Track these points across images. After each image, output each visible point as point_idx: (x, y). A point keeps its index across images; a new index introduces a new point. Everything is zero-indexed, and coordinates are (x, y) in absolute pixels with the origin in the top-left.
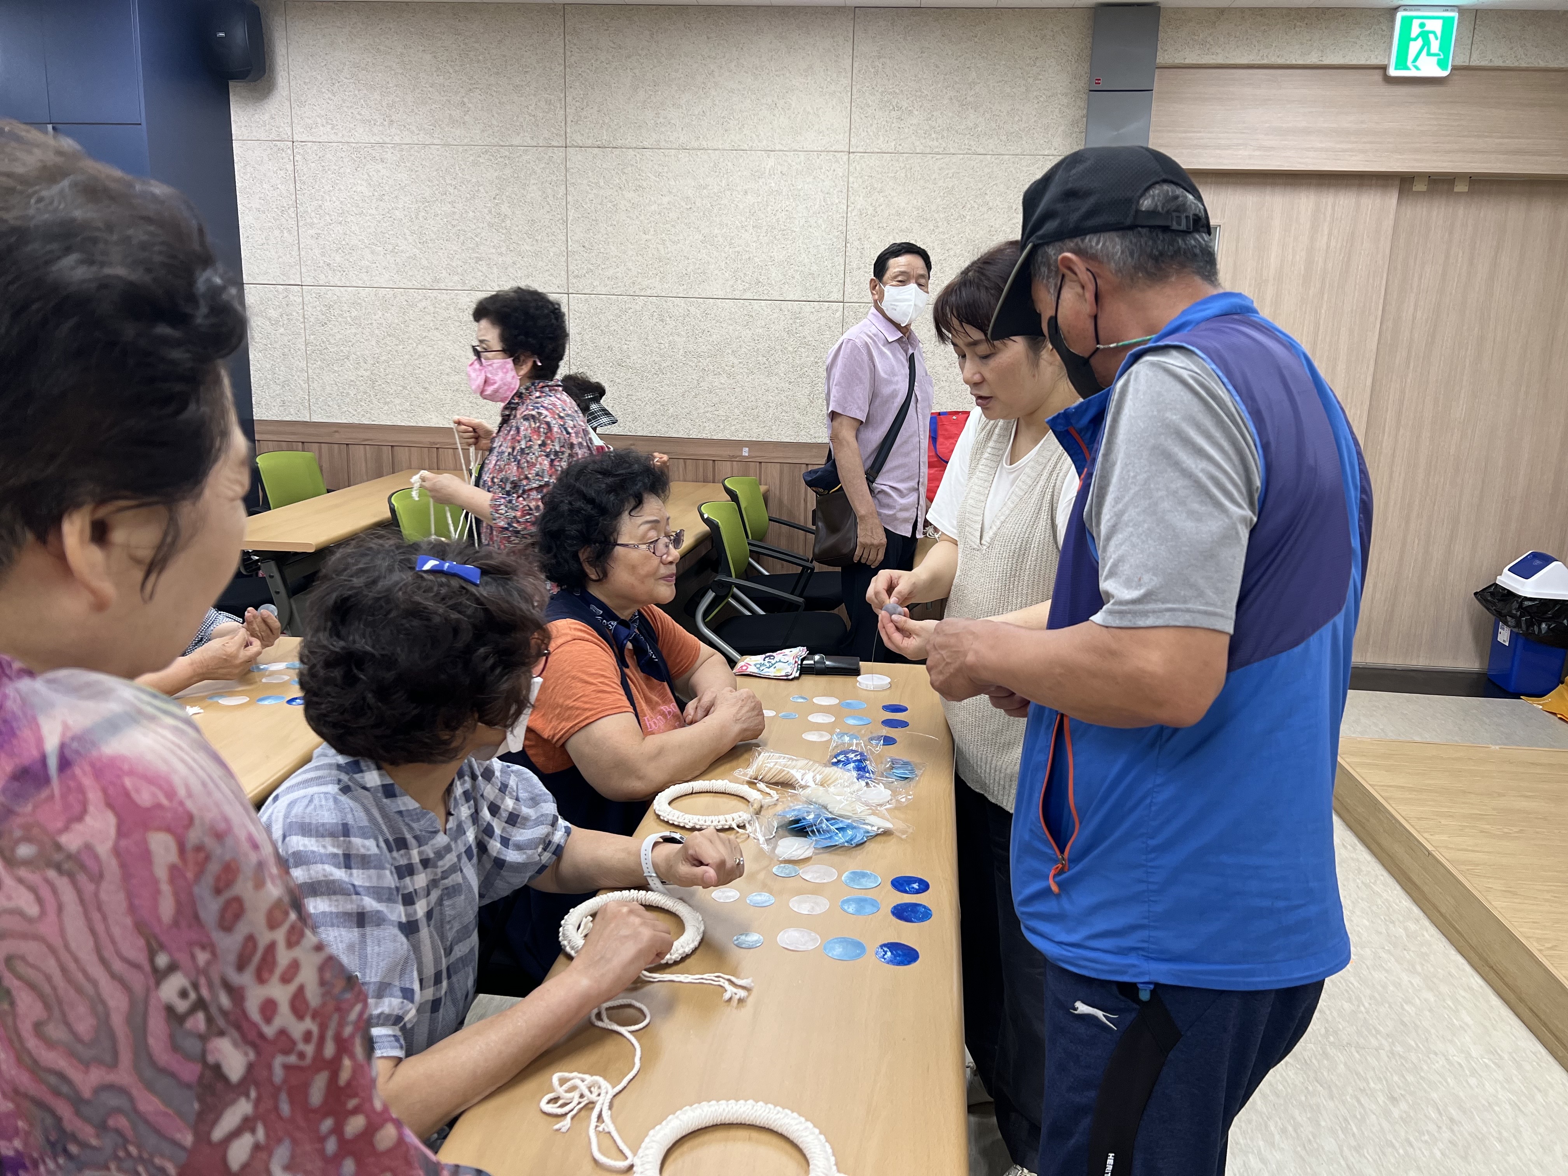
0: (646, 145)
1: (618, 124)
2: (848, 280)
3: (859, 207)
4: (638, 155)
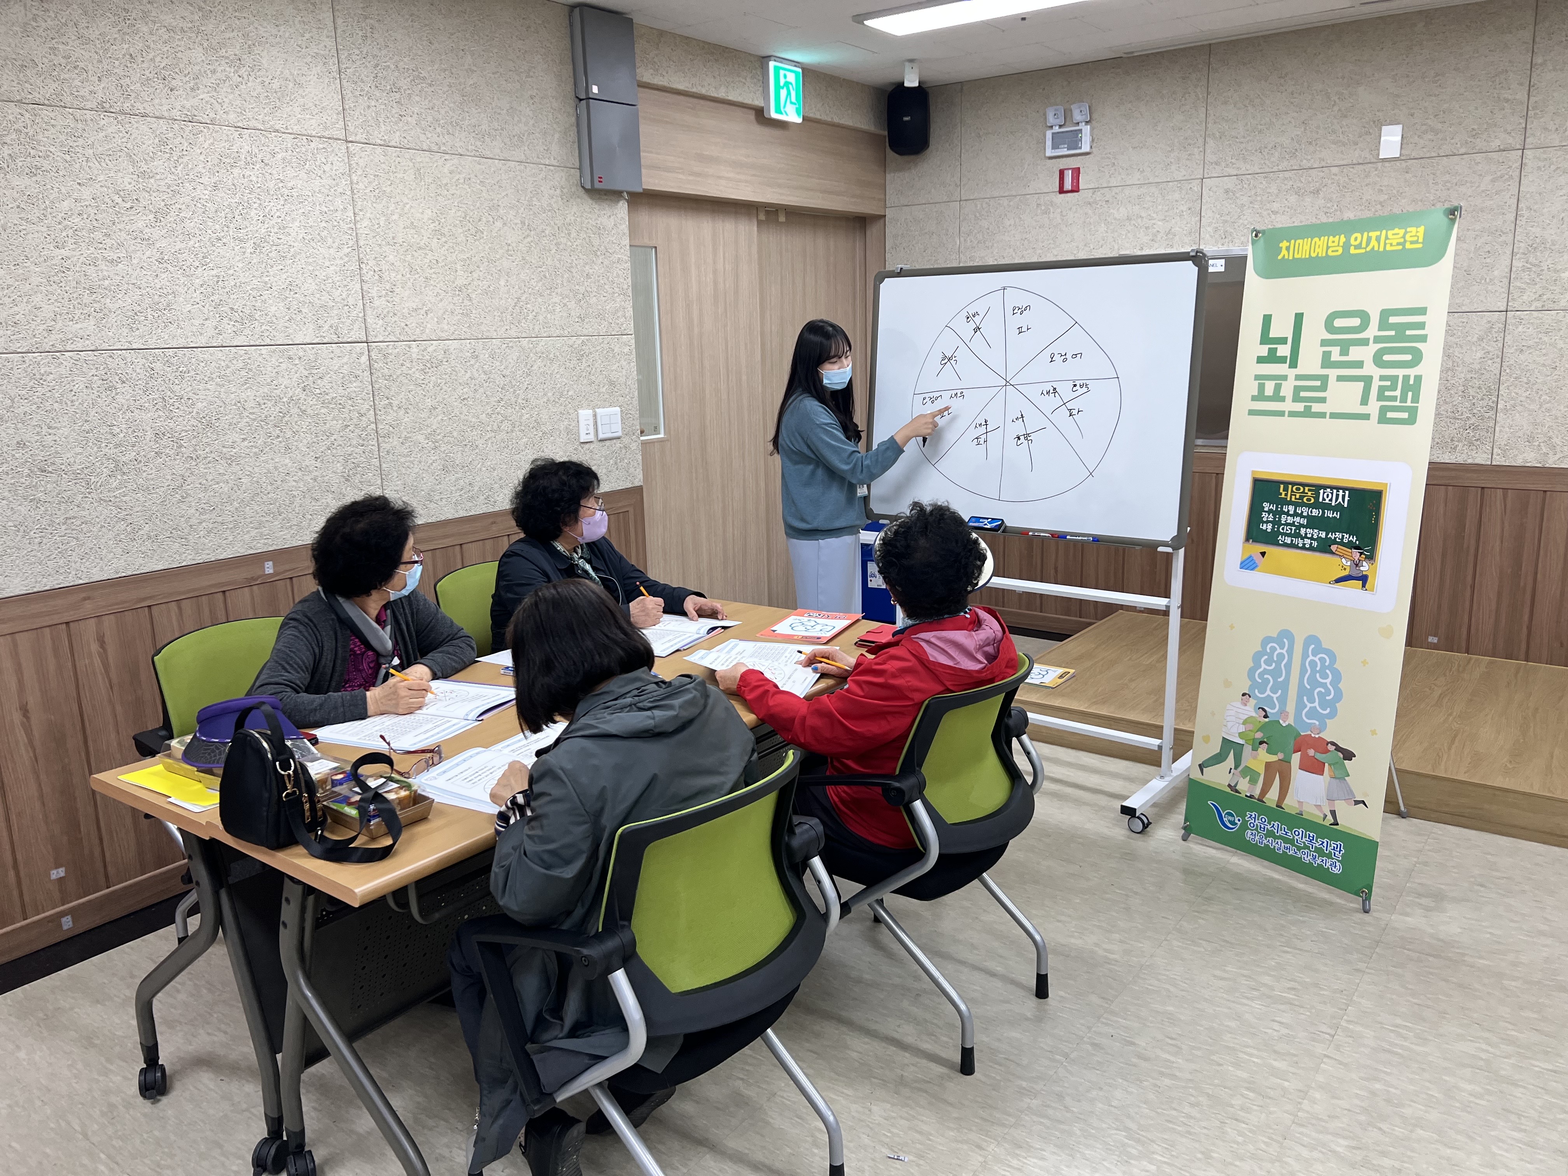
0: (37, 97)
4: (28, 116)
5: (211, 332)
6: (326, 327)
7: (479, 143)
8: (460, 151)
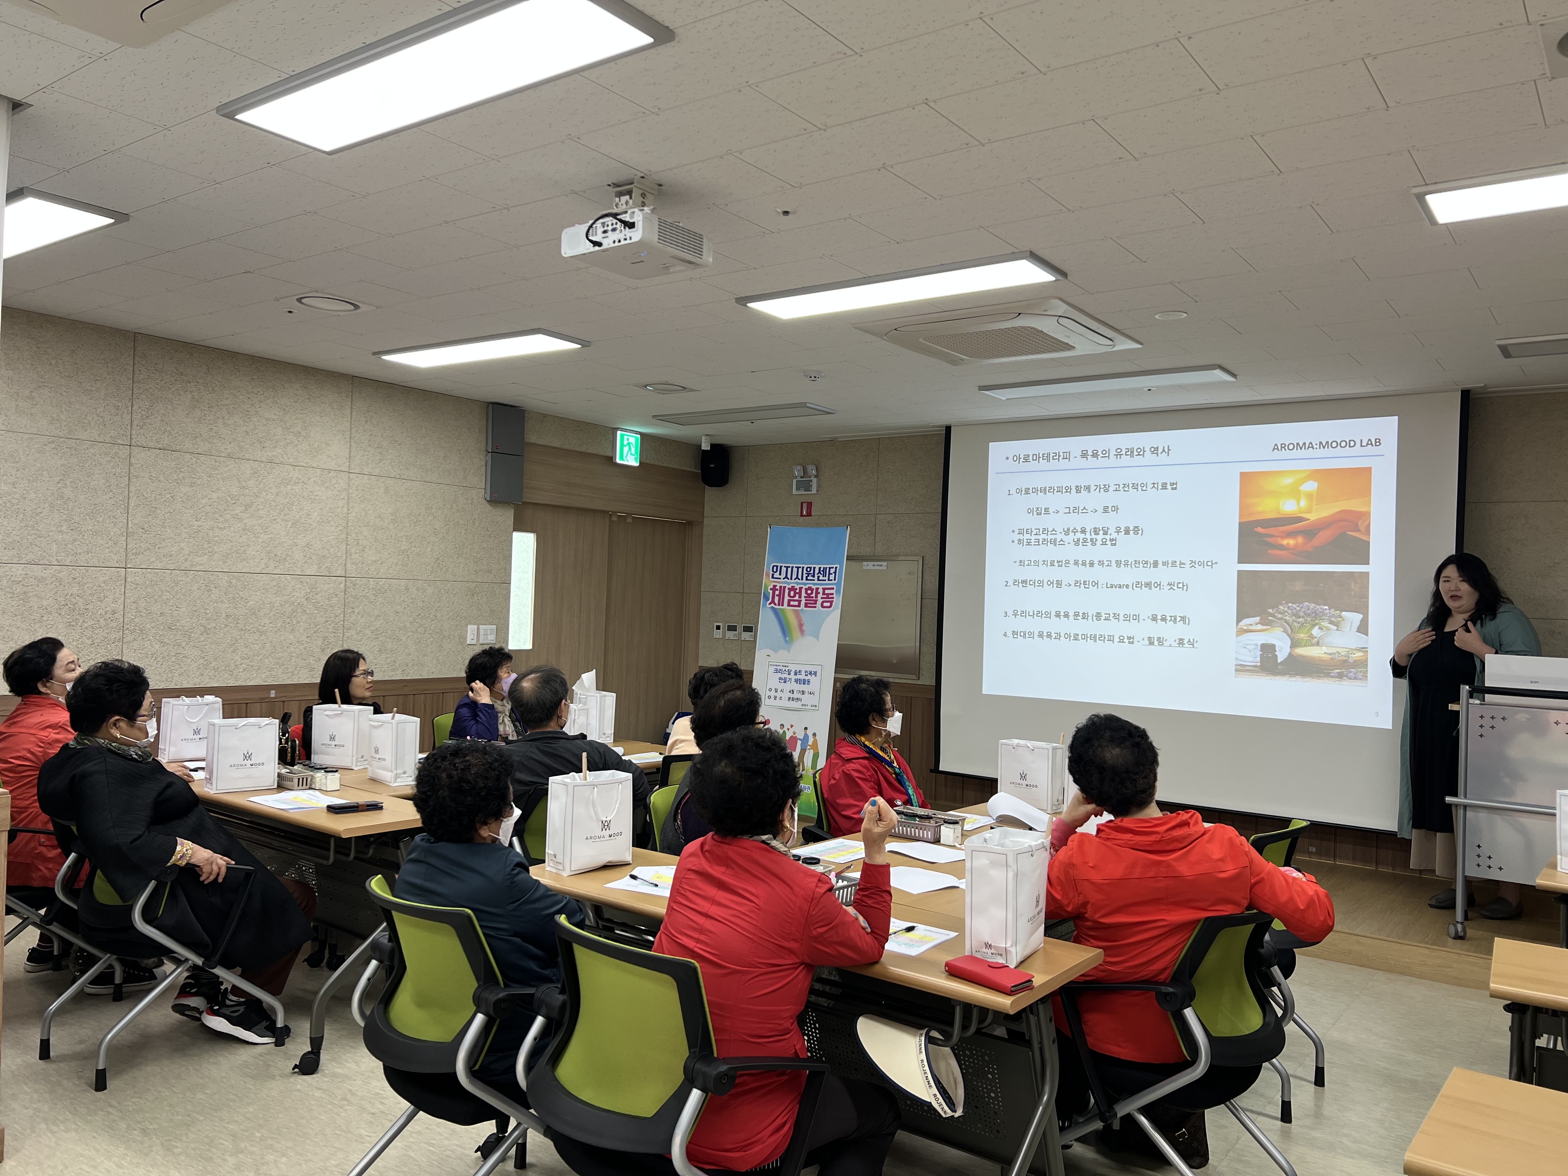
0: (200, 451)
1: (177, 433)
2: (349, 560)
3: (356, 510)
4: (194, 459)
5: (263, 566)
6: (324, 567)
7: (424, 474)
8: (413, 479)
